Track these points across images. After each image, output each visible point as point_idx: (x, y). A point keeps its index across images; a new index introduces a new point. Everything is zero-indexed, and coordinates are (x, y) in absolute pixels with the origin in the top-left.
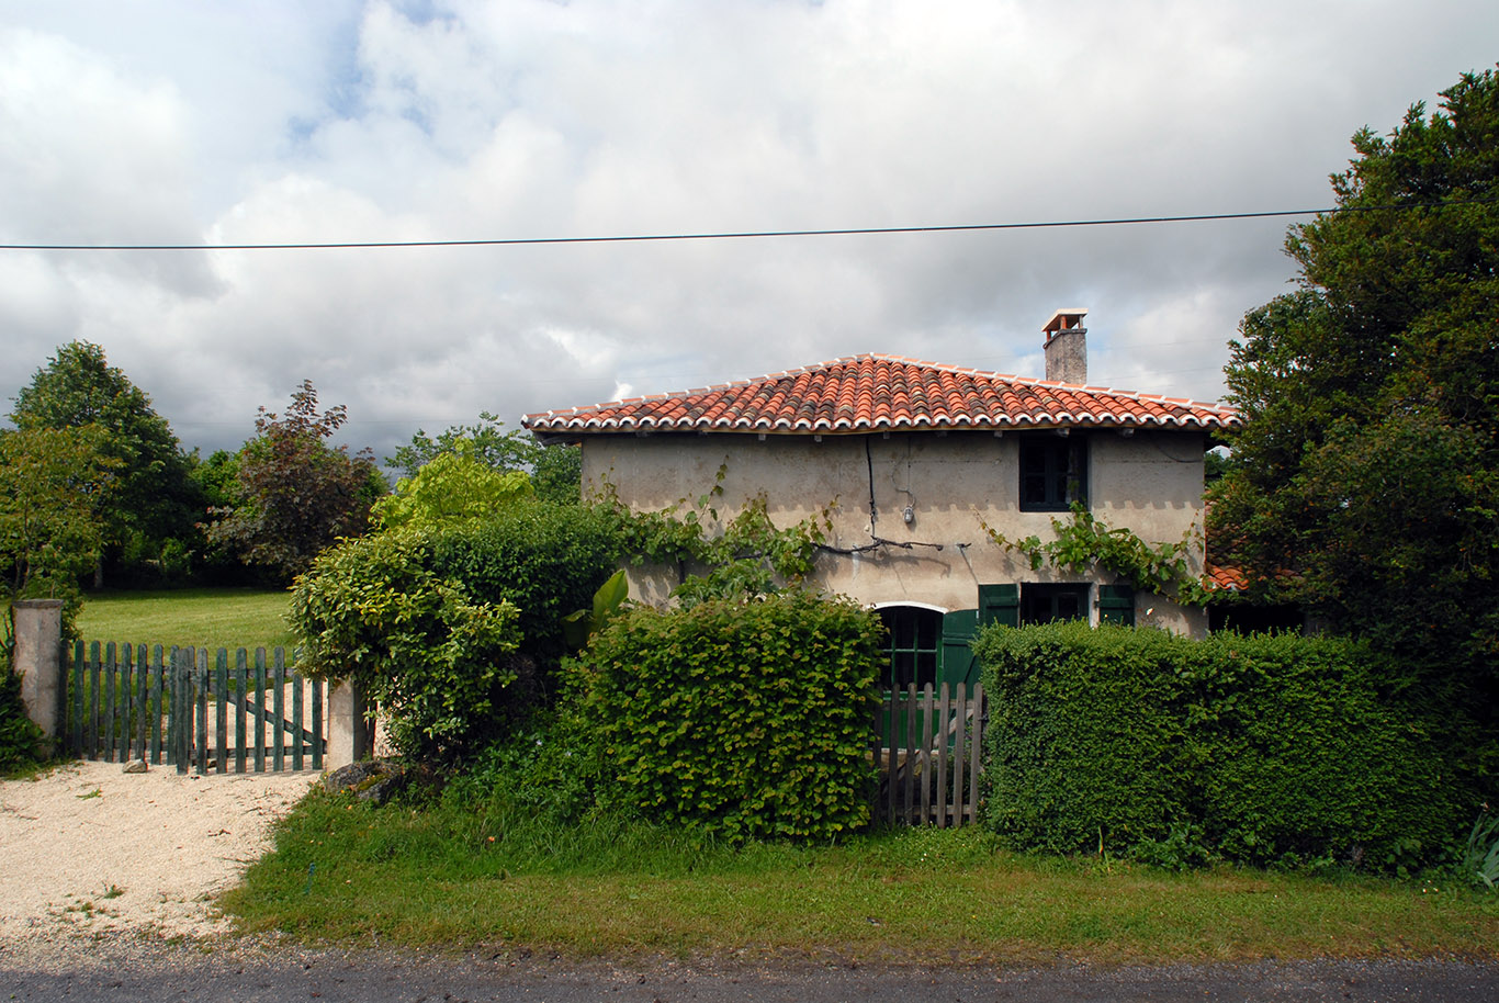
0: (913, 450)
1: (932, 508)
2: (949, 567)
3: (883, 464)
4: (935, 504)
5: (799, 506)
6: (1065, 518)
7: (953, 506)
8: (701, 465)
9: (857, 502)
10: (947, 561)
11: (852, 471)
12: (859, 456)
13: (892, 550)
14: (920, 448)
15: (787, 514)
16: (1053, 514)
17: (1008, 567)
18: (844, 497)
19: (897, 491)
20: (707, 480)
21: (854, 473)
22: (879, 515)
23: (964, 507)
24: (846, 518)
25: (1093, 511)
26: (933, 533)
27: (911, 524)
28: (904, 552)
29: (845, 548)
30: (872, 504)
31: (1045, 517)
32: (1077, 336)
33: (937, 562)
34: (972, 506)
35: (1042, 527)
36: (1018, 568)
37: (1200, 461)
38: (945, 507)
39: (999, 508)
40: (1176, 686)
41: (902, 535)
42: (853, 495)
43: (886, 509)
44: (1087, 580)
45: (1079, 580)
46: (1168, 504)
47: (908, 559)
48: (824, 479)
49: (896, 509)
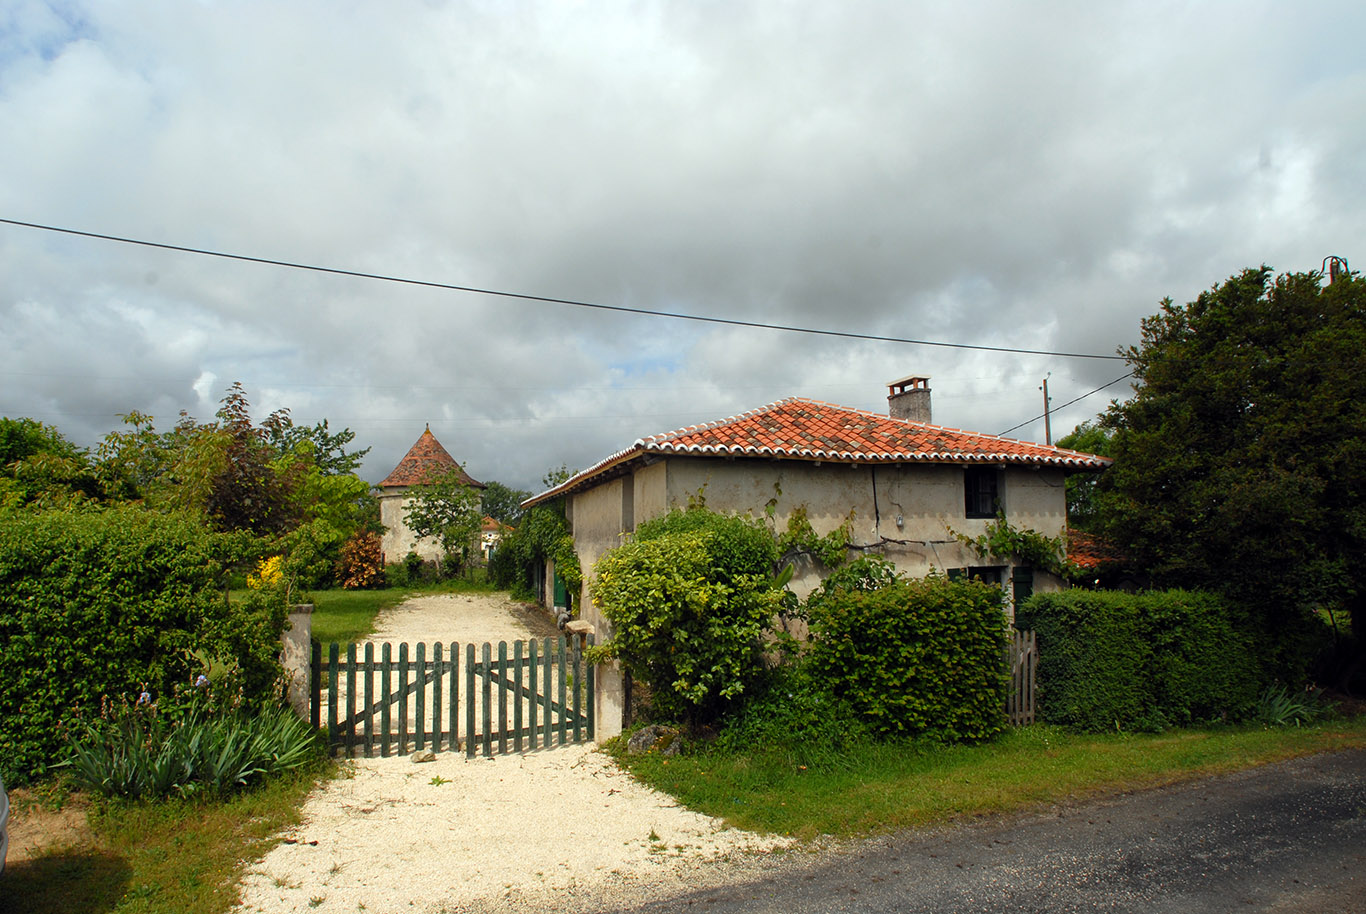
0: (901, 475)
1: (914, 516)
2: (925, 557)
3: (882, 486)
4: (915, 513)
5: (828, 514)
6: (991, 522)
7: (926, 515)
8: (758, 482)
9: (866, 512)
10: (924, 553)
11: (862, 491)
12: (866, 479)
13: (889, 545)
14: (905, 474)
15: (819, 520)
16: (987, 520)
17: (960, 556)
18: (858, 507)
19: (892, 504)
20: (762, 494)
21: (863, 491)
22: (880, 521)
23: (933, 516)
24: (859, 523)
25: (1007, 518)
26: (915, 534)
27: (900, 527)
28: (898, 547)
29: (860, 545)
30: (877, 512)
31: (982, 522)
32: (926, 394)
33: (917, 553)
34: (937, 514)
35: (977, 528)
36: (966, 557)
37: (1062, 486)
38: (921, 515)
39: (954, 516)
40: (1150, 624)
41: (896, 535)
42: (863, 507)
43: (885, 516)
44: (1006, 564)
45: (1001, 564)
46: (1047, 514)
47: (902, 553)
48: (844, 494)
49: (891, 517)
